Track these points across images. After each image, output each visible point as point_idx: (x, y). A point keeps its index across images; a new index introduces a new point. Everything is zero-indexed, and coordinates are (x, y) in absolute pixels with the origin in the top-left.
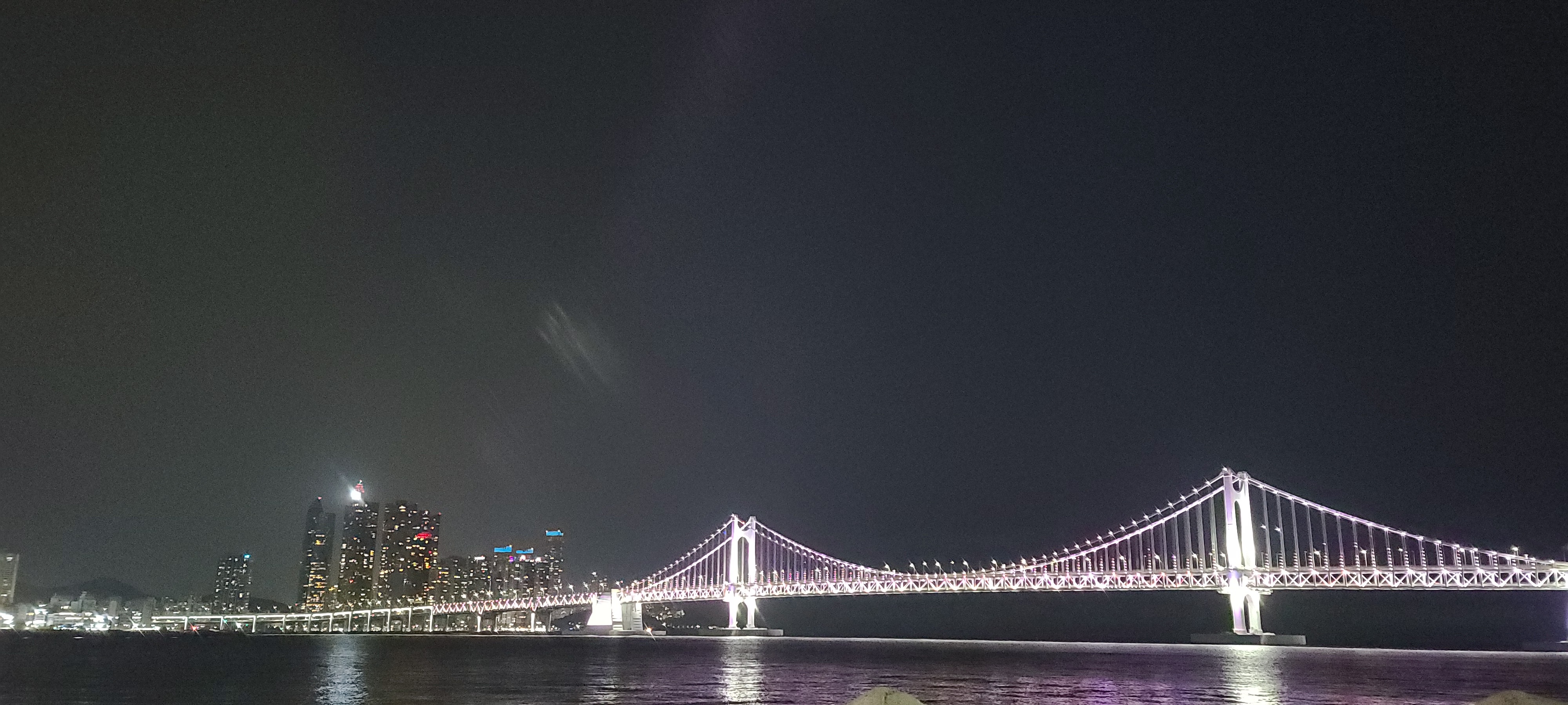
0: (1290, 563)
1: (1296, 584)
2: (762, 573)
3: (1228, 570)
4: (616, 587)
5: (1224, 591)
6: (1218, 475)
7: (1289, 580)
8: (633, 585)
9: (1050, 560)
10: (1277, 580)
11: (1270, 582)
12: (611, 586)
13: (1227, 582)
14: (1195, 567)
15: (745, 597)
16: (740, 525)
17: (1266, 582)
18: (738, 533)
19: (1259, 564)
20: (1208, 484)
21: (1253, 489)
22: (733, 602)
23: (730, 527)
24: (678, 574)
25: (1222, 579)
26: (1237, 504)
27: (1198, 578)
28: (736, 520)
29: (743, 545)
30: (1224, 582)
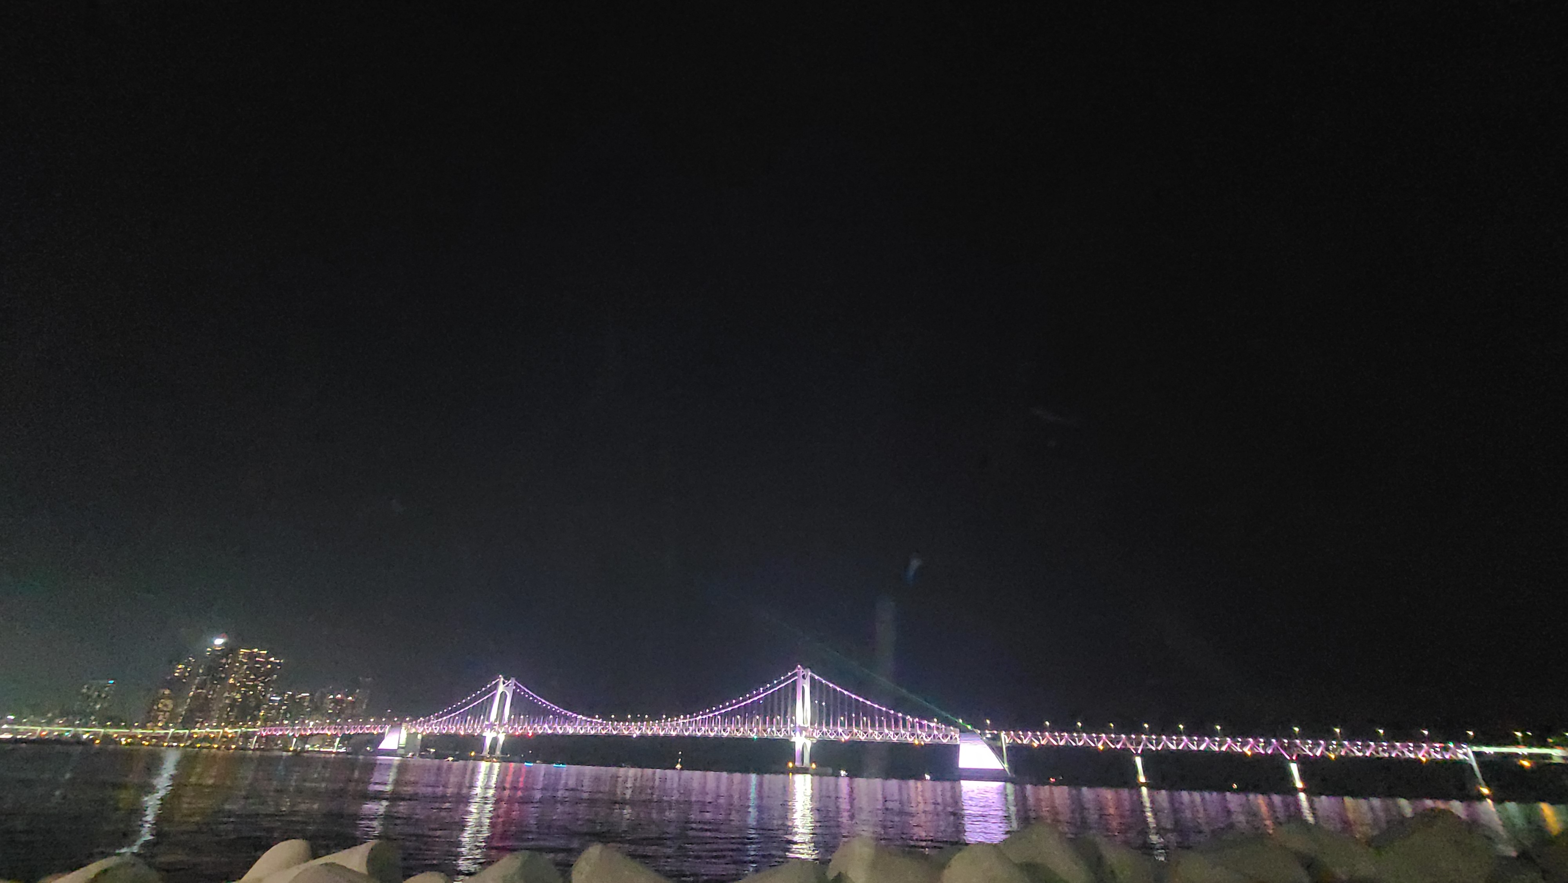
0: (828, 724)
1: (830, 736)
2: (513, 717)
3: (795, 726)
4: (406, 722)
5: (792, 740)
6: (794, 669)
7: (826, 734)
8: (419, 721)
9: (697, 716)
10: (820, 734)
11: (817, 736)
12: (403, 720)
13: (795, 734)
14: (778, 724)
15: (498, 733)
16: (504, 683)
17: (814, 735)
18: (501, 688)
19: (811, 724)
20: (789, 674)
21: (812, 678)
22: (489, 736)
23: (497, 685)
24: (453, 715)
25: (792, 732)
26: (803, 687)
27: (778, 731)
28: (502, 679)
29: (503, 696)
30: (792, 734)
